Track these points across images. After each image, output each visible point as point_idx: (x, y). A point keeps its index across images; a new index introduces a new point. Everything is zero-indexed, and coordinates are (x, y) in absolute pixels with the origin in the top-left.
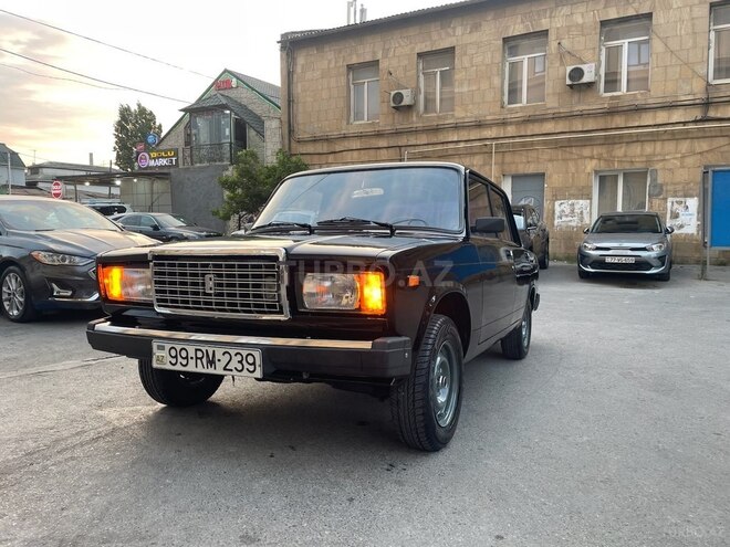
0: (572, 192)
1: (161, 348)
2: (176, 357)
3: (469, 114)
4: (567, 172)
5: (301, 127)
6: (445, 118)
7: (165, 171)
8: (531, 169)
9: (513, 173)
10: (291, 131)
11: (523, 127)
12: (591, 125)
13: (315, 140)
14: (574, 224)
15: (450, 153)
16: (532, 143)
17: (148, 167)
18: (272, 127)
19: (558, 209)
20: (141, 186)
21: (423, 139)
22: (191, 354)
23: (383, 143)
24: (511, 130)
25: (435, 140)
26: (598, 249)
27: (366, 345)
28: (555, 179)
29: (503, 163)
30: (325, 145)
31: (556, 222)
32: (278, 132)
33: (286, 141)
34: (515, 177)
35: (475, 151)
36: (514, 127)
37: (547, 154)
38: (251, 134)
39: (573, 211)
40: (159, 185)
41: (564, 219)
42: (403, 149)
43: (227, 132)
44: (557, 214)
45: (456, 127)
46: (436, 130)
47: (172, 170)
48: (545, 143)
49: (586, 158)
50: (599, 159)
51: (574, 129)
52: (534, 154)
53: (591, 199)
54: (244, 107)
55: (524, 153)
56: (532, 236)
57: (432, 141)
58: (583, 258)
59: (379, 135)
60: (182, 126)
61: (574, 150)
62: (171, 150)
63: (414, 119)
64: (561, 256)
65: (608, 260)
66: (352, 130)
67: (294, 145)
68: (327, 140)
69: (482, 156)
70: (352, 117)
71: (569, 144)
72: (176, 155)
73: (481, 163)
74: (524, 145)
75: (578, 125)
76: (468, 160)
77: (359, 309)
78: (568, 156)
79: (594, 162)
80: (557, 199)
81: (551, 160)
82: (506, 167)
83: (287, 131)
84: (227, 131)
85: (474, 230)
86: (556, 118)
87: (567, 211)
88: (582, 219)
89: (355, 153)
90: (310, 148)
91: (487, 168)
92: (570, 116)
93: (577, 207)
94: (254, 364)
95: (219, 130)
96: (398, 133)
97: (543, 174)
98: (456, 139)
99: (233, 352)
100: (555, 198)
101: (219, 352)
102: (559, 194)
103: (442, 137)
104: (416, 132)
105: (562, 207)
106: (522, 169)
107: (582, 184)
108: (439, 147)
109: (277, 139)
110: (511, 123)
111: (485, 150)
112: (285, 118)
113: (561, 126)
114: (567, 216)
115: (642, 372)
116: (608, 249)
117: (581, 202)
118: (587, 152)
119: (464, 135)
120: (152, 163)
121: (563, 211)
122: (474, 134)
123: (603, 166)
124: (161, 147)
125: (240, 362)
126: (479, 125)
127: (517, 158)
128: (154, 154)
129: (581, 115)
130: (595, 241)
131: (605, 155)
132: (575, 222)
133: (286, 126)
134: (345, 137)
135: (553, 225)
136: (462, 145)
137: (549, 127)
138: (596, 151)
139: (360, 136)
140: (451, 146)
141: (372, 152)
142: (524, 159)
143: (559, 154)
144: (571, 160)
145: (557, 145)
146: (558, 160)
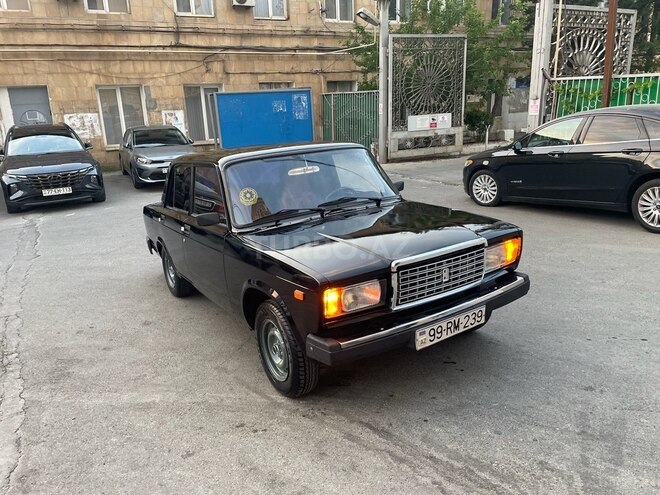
0: (79, 106)
4: (70, 86)
8: (30, 81)
9: (11, 84)
11: (11, 35)
12: (84, 40)
14: (87, 137)
16: (26, 54)
19: (68, 122)
26: (153, 162)
28: (58, 92)
34: (12, 90)
37: (45, 66)
39: (84, 125)
48: (40, 54)
49: (86, 72)
50: (99, 75)
51: (68, 43)
52: (29, 66)
53: (98, 112)
55: (19, 64)
58: (139, 171)
61: (72, 64)
71: (65, 58)
74: (16, 55)
75: (71, 39)
78: (67, 70)
79: (94, 77)
80: (65, 113)
81: (50, 73)
86: (47, 29)
87: (78, 124)
88: (93, 131)
92: (61, 29)
93: (86, 120)
97: (45, 87)
100: (63, 112)
102: (66, 108)
105: (72, 120)
106: (20, 81)
107: (88, 98)
113: (53, 39)
114: (79, 129)
117: (89, 115)
118: (85, 66)
121: (74, 124)
123: (103, 82)
127: (12, 69)
129: (73, 30)
131: (103, 71)
132: (87, 135)
137: (41, 38)
138: (95, 66)
142: (21, 71)
143: (57, 67)
144: (71, 73)
145: (54, 58)
146: (58, 73)
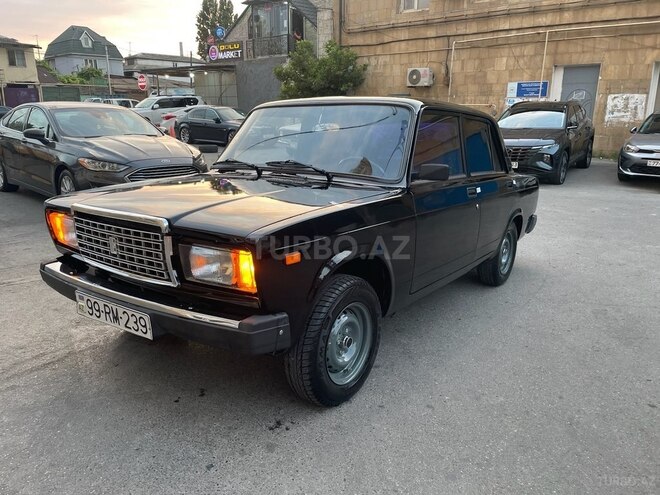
0: (628, 85)
1: (82, 298)
2: (91, 308)
4: (625, 63)
5: (351, 18)
6: (497, 4)
7: (231, 64)
8: (586, 60)
9: (566, 64)
10: (342, 23)
11: (581, 13)
13: (365, 31)
14: (625, 120)
15: (500, 42)
16: (589, 32)
17: (218, 60)
18: (324, 17)
19: (610, 103)
20: (212, 78)
21: (473, 28)
22: (102, 309)
23: (431, 33)
24: (567, 17)
25: (485, 29)
26: (641, 151)
27: (234, 324)
28: (611, 70)
29: (556, 53)
30: (374, 36)
31: (606, 118)
32: (330, 24)
33: (338, 32)
34: (568, 69)
35: (527, 40)
36: (571, 13)
37: (604, 43)
38: (307, 25)
39: (626, 106)
40: (226, 78)
41: (616, 114)
42: (451, 38)
43: (285, 25)
44: (609, 108)
45: (509, 14)
46: (488, 17)
47: (237, 63)
48: (603, 31)
49: (648, 47)
51: (638, 15)
52: (590, 44)
53: (647, 93)
55: (580, 42)
56: (572, 136)
57: (482, 30)
58: (624, 160)
59: (428, 24)
60: (246, 19)
61: (635, 39)
62: (236, 43)
63: (465, 6)
64: (607, 154)
65: (651, 164)
66: (402, 20)
67: (344, 36)
68: (376, 31)
69: (534, 45)
70: (402, 6)
71: (631, 32)
72: (241, 48)
73: (532, 53)
74: (580, 33)
75: (643, 11)
76: (518, 49)
77: (236, 285)
78: (627, 45)
79: (656, 52)
80: (610, 93)
81: (608, 50)
82: (558, 57)
83: (338, 22)
84: (285, 22)
85: (415, 177)
86: (619, 2)
87: (621, 105)
88: (635, 115)
89: (403, 44)
90: (359, 40)
91: (538, 58)
93: (631, 101)
94: (145, 326)
95: (278, 22)
96: (447, 22)
97: (599, 66)
98: (507, 27)
99: (130, 313)
100: (609, 91)
101: (121, 310)
102: (613, 88)
103: (493, 26)
104: (465, 20)
105: (616, 100)
106: (576, 60)
107: (640, 77)
108: (489, 37)
109: (329, 31)
110: (569, 9)
111: (538, 39)
112: (336, 9)
113: (623, 12)
114: (619, 111)
115: (619, 311)
116: (651, 152)
117: (636, 96)
118: (649, 41)
119: (517, 23)
120: (221, 56)
121: (616, 106)
122: (527, 22)
124: (228, 41)
125: (136, 323)
126: (534, 11)
127: (572, 48)
128: (223, 47)
130: (640, 142)
132: (627, 118)
133: (337, 17)
134: (394, 28)
135: (603, 120)
136: (514, 33)
137: (610, 13)
139: (409, 26)
140: (502, 35)
141: (420, 42)
142: (579, 49)
143: (618, 44)
144: (630, 50)
145: (617, 33)
146: (616, 50)
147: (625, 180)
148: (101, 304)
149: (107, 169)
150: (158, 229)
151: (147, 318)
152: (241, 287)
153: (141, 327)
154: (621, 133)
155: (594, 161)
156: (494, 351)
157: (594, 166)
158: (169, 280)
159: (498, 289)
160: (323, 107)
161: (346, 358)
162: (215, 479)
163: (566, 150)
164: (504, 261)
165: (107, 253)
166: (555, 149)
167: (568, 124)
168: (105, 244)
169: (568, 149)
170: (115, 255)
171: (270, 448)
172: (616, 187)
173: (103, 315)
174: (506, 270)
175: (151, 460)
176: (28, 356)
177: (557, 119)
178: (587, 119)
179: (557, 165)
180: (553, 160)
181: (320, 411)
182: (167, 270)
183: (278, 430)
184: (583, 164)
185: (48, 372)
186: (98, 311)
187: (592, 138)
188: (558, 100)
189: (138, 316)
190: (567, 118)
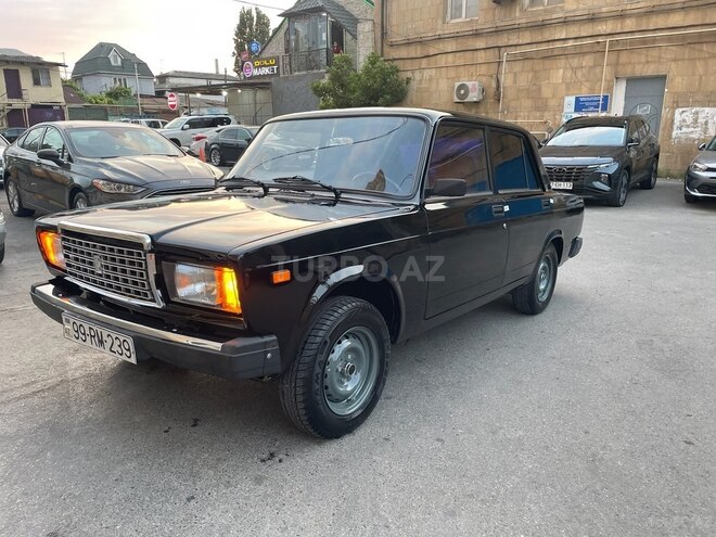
0: (698, 98)
1: (68, 321)
2: (77, 332)
3: (581, 6)
4: (693, 74)
5: (394, 29)
6: (552, 11)
7: (267, 80)
8: (650, 71)
9: (629, 75)
10: (384, 34)
11: (644, 20)
13: (408, 43)
14: (695, 136)
15: (556, 53)
16: (654, 40)
17: (252, 77)
18: (365, 29)
19: (678, 117)
20: (246, 96)
21: (526, 37)
22: (88, 332)
23: (480, 43)
24: (630, 24)
25: (539, 39)
26: (709, 170)
27: (216, 346)
28: (678, 82)
29: (617, 64)
30: (419, 48)
31: (674, 134)
32: (371, 36)
33: (380, 46)
34: (631, 81)
35: (585, 50)
36: (634, 20)
37: (670, 52)
38: (347, 37)
39: (696, 121)
40: (261, 95)
41: (684, 130)
42: (502, 49)
43: (324, 38)
44: (677, 123)
45: (565, 22)
46: (542, 26)
47: (272, 80)
48: (669, 39)
51: (708, 21)
52: (655, 53)
54: (341, 8)
55: (644, 51)
56: (633, 153)
57: (536, 40)
58: (690, 180)
59: (477, 34)
60: (282, 32)
61: (705, 47)
62: (272, 58)
63: (517, 14)
64: (676, 173)
66: (449, 30)
67: (386, 49)
68: (421, 42)
69: (593, 55)
70: (449, 15)
71: (700, 40)
72: (277, 63)
73: (591, 64)
74: (643, 41)
75: (713, 16)
76: (576, 60)
77: (221, 305)
78: (696, 54)
80: (678, 107)
81: (675, 60)
82: (620, 69)
83: (379, 34)
84: (324, 35)
85: (429, 193)
86: (687, 7)
87: (689, 120)
88: (705, 130)
89: (450, 57)
90: (403, 53)
91: (598, 70)
93: (701, 116)
94: (129, 350)
95: (316, 33)
96: (497, 31)
97: (664, 77)
98: (563, 37)
99: (114, 336)
100: (676, 104)
101: (105, 333)
102: (681, 101)
103: (547, 35)
104: (518, 29)
105: (685, 115)
106: (640, 71)
107: (710, 89)
108: (544, 47)
109: (370, 44)
110: (630, 16)
111: (598, 48)
112: (378, 21)
113: (691, 18)
114: (688, 126)
115: (667, 341)
117: (707, 109)
119: (574, 31)
120: (256, 72)
121: (684, 121)
122: (586, 30)
124: (263, 56)
125: (120, 346)
126: (593, 19)
127: (635, 58)
128: (258, 63)
130: (708, 159)
132: (697, 134)
133: (380, 29)
134: (440, 39)
135: (670, 137)
136: (571, 43)
137: (676, 19)
139: (456, 37)
140: (558, 45)
141: (468, 54)
142: (643, 59)
143: (686, 52)
144: (700, 59)
145: (685, 42)
146: (683, 60)
147: (692, 202)
148: (86, 327)
149: (122, 191)
150: (140, 246)
151: (130, 341)
152: (226, 307)
153: (125, 351)
154: (690, 151)
155: (659, 181)
156: (520, 382)
157: (661, 187)
158: (153, 301)
159: (536, 317)
160: (336, 120)
161: (349, 386)
162: (194, 512)
163: (626, 168)
164: (542, 287)
165: (93, 272)
166: (614, 168)
167: (629, 140)
168: (91, 263)
169: (628, 168)
170: (100, 275)
171: (259, 480)
172: (683, 210)
173: (88, 338)
174: (545, 297)
175: (129, 491)
176: (19, 383)
177: (616, 136)
178: (651, 134)
179: (616, 185)
180: (611, 180)
181: (319, 444)
182: (150, 290)
183: (270, 462)
184: (646, 185)
185: (36, 400)
186: (84, 334)
187: (657, 156)
188: (620, 114)
189: (122, 339)
190: (627, 134)
